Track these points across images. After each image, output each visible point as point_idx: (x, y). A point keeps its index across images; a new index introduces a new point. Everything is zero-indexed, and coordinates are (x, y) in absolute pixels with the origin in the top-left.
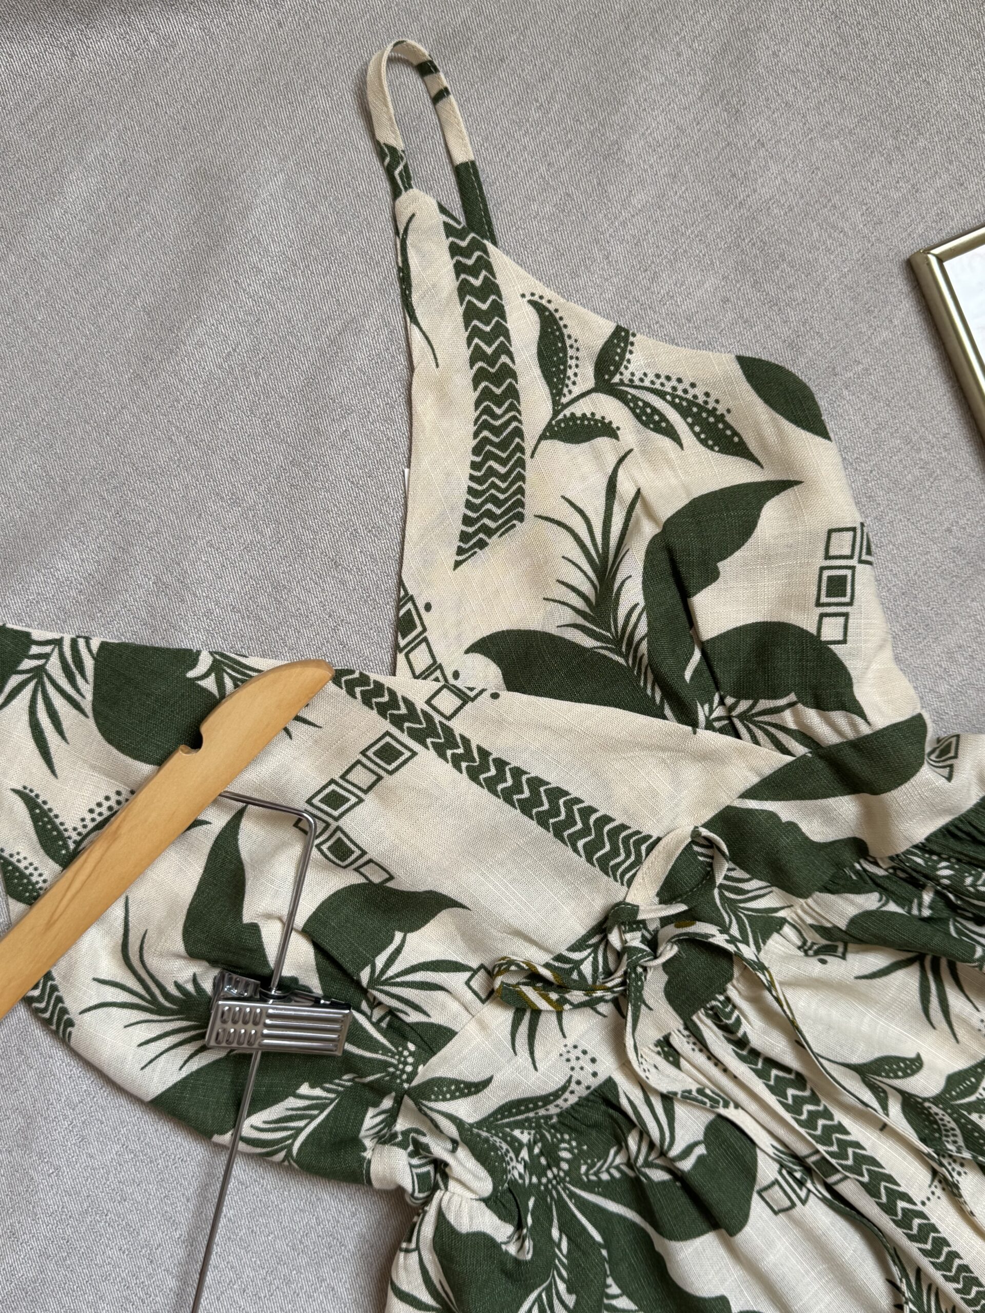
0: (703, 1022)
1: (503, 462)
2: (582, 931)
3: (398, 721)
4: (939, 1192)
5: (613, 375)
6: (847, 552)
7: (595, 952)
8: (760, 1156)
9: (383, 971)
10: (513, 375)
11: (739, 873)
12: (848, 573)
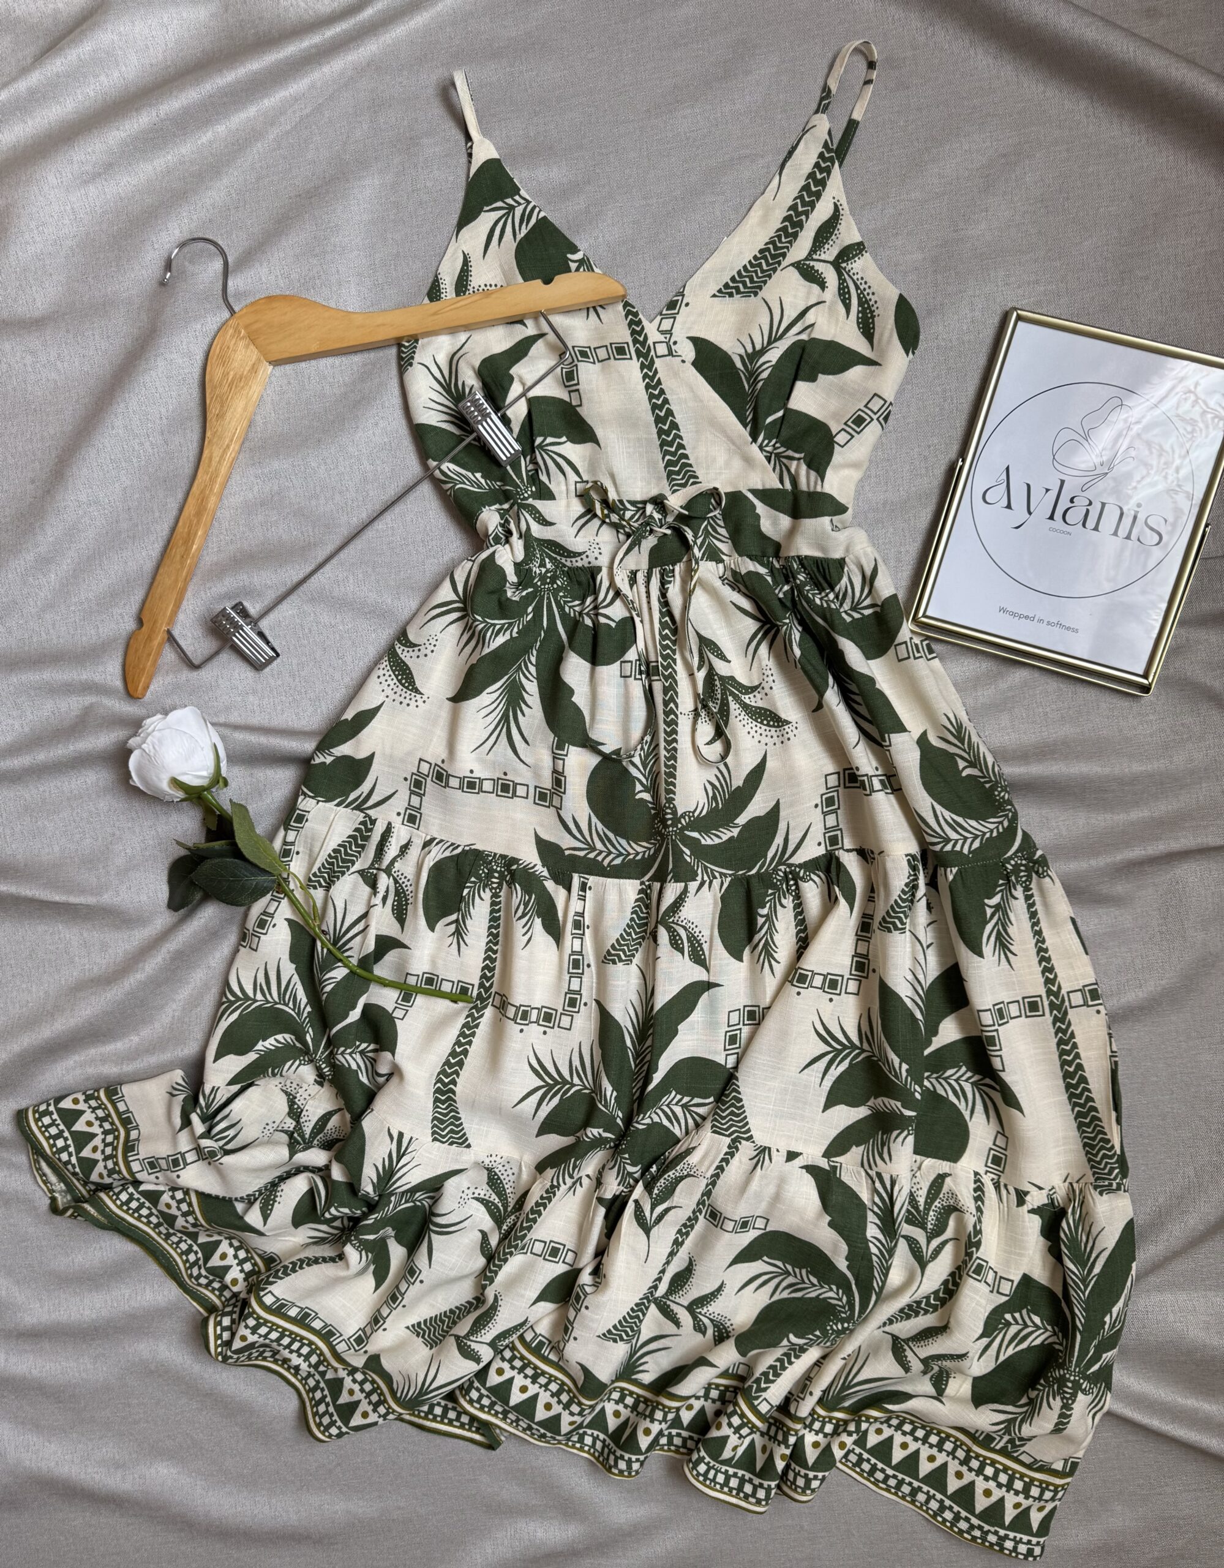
0: (656, 572)
1: (768, 264)
2: (638, 498)
3: (635, 341)
4: (691, 717)
5: (844, 262)
6: (875, 410)
7: (637, 511)
8: (634, 648)
9: (547, 445)
10: (802, 227)
11: (721, 523)
12: (869, 420)
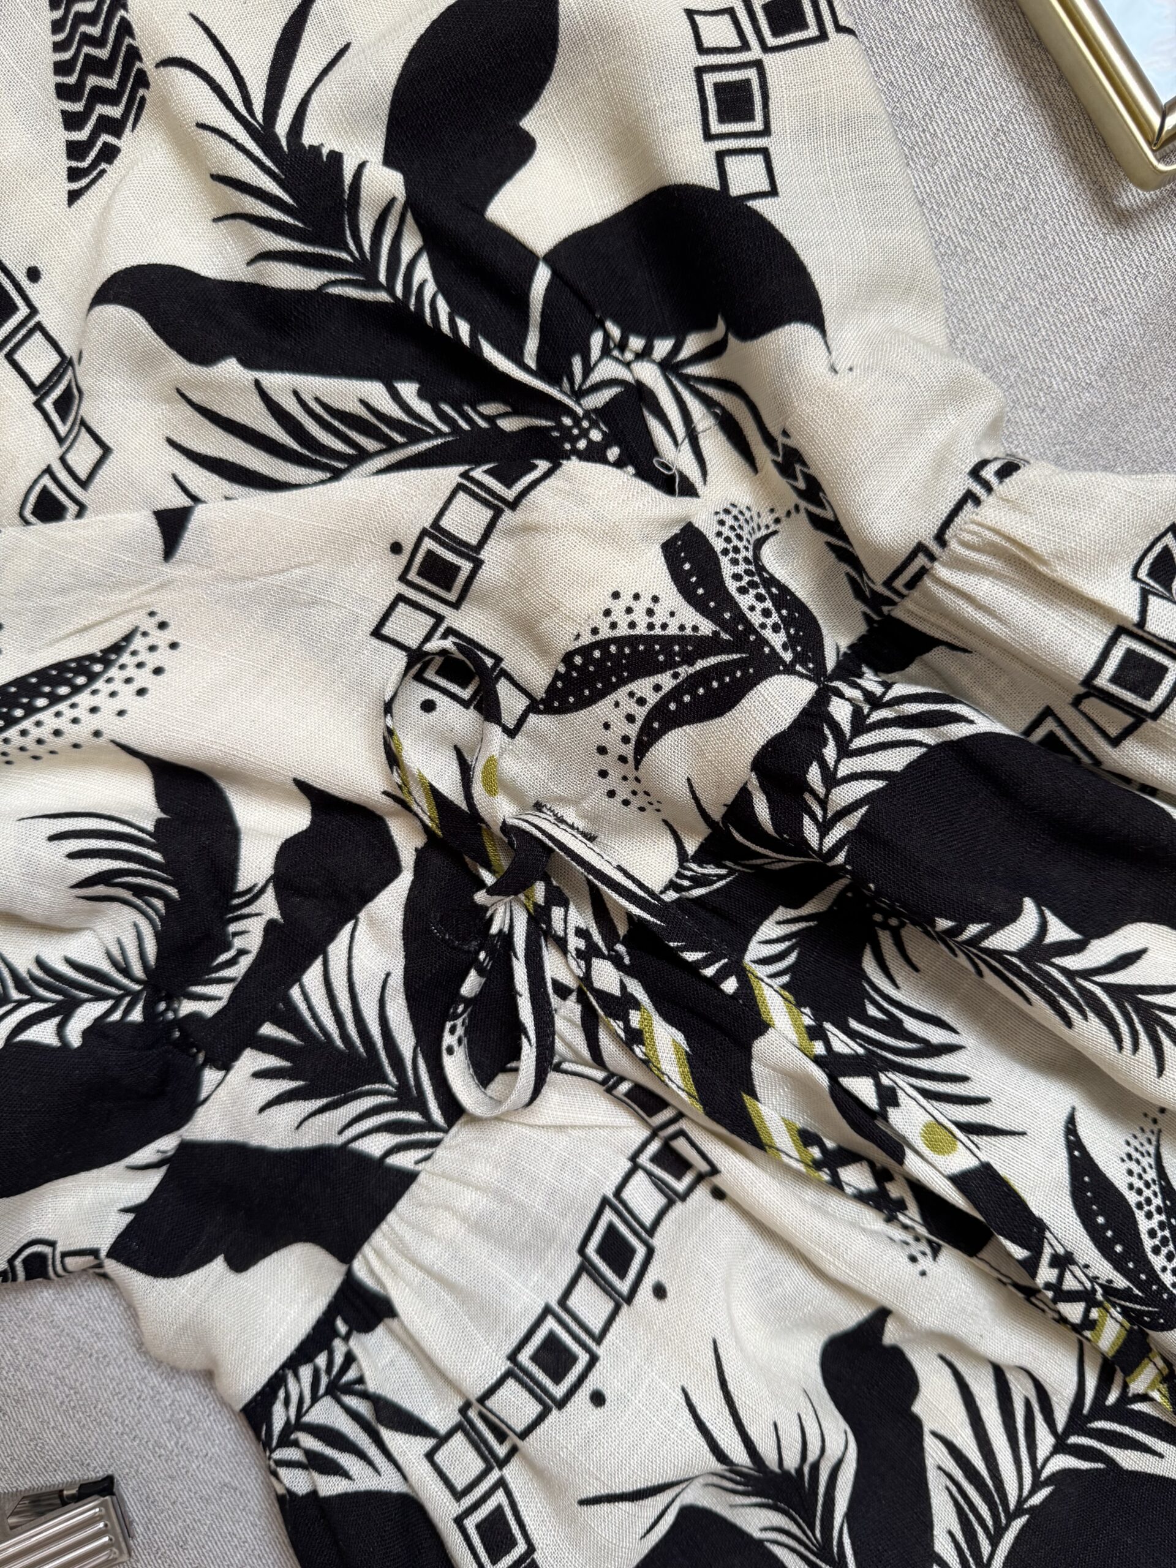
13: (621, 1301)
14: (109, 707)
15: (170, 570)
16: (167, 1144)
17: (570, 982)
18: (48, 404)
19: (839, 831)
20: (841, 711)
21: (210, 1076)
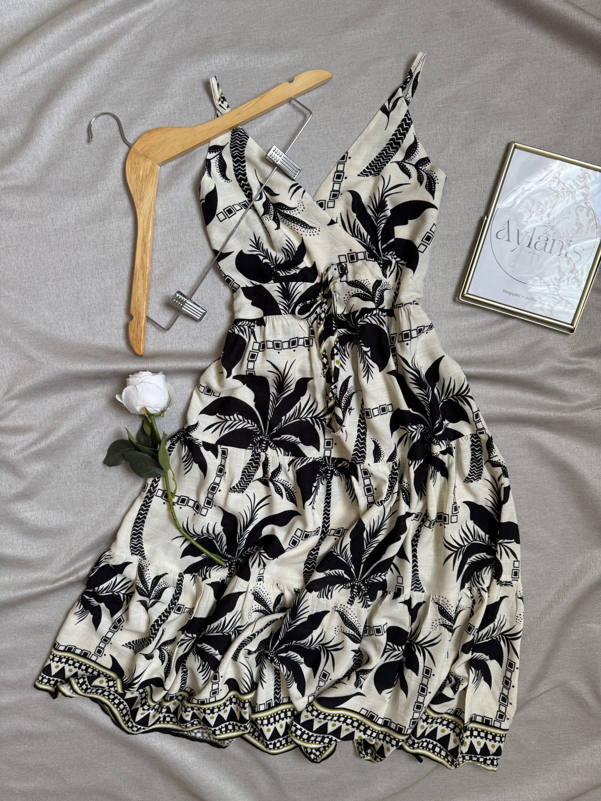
13: (289, 348)
14: (305, 233)
15: (327, 227)
16: (258, 284)
17: (318, 313)
18: (332, 193)
19: (362, 323)
20: (375, 312)
21: (272, 281)
